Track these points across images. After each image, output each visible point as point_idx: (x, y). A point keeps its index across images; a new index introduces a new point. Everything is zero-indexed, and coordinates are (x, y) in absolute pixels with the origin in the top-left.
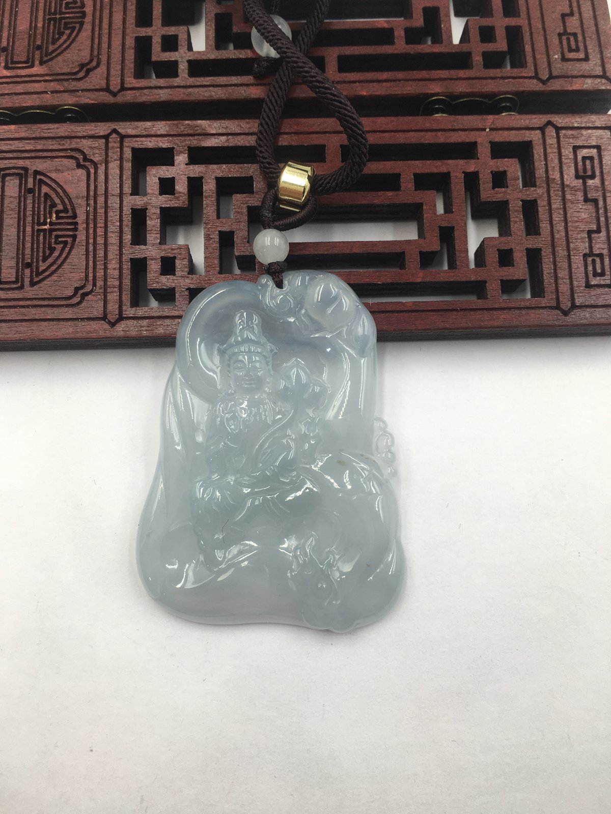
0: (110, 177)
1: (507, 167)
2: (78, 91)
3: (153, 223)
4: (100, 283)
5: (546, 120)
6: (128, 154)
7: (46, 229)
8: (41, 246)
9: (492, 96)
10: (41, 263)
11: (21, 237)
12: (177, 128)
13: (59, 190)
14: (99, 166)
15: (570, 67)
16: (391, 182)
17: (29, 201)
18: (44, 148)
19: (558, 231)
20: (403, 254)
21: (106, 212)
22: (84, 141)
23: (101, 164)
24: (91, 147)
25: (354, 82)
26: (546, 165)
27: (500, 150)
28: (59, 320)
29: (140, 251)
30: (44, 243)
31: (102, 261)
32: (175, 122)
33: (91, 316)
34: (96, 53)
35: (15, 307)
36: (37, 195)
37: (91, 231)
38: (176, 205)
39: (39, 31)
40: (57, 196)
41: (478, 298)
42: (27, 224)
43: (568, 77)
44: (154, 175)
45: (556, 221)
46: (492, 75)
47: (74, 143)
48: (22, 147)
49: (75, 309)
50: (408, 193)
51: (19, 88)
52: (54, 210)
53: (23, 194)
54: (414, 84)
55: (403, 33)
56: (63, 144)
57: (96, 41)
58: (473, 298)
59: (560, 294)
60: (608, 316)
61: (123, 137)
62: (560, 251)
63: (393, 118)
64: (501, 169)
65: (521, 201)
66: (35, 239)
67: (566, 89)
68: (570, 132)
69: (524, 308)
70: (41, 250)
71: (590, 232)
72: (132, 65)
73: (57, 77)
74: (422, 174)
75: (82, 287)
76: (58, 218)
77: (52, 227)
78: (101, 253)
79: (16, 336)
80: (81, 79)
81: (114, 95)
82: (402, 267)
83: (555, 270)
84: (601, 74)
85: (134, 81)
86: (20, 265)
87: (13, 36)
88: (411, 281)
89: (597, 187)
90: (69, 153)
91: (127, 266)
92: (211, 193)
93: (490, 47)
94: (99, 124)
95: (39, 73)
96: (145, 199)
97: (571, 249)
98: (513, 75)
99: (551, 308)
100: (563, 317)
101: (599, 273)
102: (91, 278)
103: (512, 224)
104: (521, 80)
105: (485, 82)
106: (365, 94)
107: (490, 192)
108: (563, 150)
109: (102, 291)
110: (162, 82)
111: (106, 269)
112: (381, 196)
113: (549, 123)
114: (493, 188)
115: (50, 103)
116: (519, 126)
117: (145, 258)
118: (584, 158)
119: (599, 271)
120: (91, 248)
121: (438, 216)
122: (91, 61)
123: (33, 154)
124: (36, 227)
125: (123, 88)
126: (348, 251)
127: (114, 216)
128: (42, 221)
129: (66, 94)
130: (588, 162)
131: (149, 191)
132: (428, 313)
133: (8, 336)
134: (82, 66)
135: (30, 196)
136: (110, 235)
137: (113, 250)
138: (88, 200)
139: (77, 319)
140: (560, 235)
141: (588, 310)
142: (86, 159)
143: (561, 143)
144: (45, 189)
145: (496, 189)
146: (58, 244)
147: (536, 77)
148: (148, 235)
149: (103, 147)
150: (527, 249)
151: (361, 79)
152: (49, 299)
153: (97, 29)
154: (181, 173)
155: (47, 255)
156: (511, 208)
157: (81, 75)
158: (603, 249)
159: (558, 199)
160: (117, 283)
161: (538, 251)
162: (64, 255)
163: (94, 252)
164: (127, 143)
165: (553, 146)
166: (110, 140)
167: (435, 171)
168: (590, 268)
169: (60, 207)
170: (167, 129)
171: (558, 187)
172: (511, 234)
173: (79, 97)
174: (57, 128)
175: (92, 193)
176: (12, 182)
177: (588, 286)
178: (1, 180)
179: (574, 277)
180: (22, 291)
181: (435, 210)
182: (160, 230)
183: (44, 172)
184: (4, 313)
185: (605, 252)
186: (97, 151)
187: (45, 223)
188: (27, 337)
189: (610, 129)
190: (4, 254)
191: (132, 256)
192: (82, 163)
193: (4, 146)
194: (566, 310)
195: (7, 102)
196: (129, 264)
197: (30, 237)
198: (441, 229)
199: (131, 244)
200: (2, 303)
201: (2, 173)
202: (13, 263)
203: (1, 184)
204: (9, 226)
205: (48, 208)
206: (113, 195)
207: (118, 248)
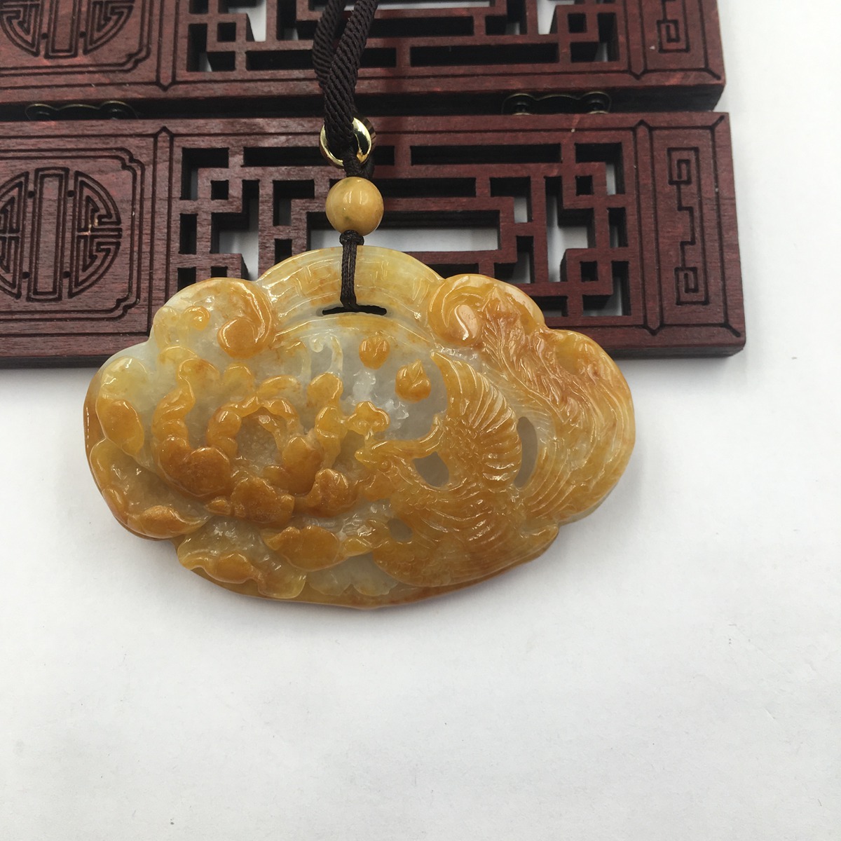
0: (158, 179)
1: (593, 171)
2: (125, 84)
3: (204, 230)
4: (144, 295)
5: (639, 119)
6: (178, 154)
7: (87, 236)
8: (82, 253)
9: (580, 92)
10: (80, 272)
11: (60, 244)
12: (233, 126)
13: (102, 193)
14: (146, 167)
15: (668, 60)
16: (465, 187)
17: (70, 205)
18: (88, 146)
19: (648, 243)
21: (153, 218)
22: (131, 140)
23: (148, 165)
24: (137, 147)
25: (428, 77)
26: (637, 169)
27: (586, 153)
28: (98, 334)
29: (189, 261)
30: (85, 251)
31: (147, 270)
32: (231, 120)
33: (133, 330)
34: (145, 41)
35: (51, 320)
36: (78, 198)
37: (136, 238)
38: (230, 211)
39: (83, 16)
40: (100, 200)
42: (67, 230)
43: (664, 71)
44: (206, 178)
45: (646, 231)
46: (580, 69)
47: (119, 142)
48: (63, 146)
49: (116, 323)
50: (483, 199)
51: (61, 80)
52: (97, 214)
53: (63, 197)
54: (494, 79)
55: (483, 22)
56: (108, 143)
57: (146, 28)
59: (648, 312)
60: (700, 336)
61: (173, 136)
62: (650, 265)
63: (467, 118)
64: (587, 174)
65: (608, 209)
66: (75, 246)
67: (662, 84)
68: (666, 133)
70: (81, 258)
71: (683, 244)
72: (185, 57)
73: (102, 68)
74: (500, 179)
75: (125, 299)
76: (100, 223)
77: (94, 233)
78: (146, 262)
79: (51, 351)
80: (128, 71)
81: (165, 89)
83: (643, 285)
84: (703, 66)
85: (188, 74)
86: (58, 274)
87: (54, 21)
89: (694, 194)
90: (114, 153)
91: (174, 277)
92: (267, 199)
93: (580, 37)
94: (147, 121)
95: (82, 63)
96: (195, 203)
97: (662, 263)
98: (608, 69)
99: (637, 326)
100: (651, 337)
101: (692, 289)
102: (134, 289)
103: (597, 234)
104: (612, 75)
105: (571, 77)
106: (439, 90)
107: (573, 199)
108: (656, 153)
109: (146, 303)
110: (218, 75)
111: (151, 279)
112: (454, 202)
113: (642, 123)
114: (578, 194)
115: (93, 97)
116: (608, 126)
117: (194, 268)
118: (680, 162)
119: (692, 286)
120: (136, 256)
121: (516, 224)
122: (140, 51)
123: (74, 154)
124: (77, 234)
125: (175, 82)
127: (161, 221)
128: (83, 227)
129: (111, 88)
130: (684, 166)
131: (200, 195)
133: (43, 351)
134: (130, 56)
135: (70, 200)
136: (156, 242)
137: (160, 260)
138: (133, 204)
139: (118, 334)
140: (650, 247)
141: (678, 329)
142: (132, 159)
143: (655, 145)
144: (86, 192)
145: (581, 196)
146: (100, 251)
147: (629, 71)
148: (198, 243)
149: (151, 146)
150: (613, 262)
151: (437, 73)
152: (88, 312)
153: (147, 15)
154: (236, 176)
155: (88, 263)
156: (596, 217)
157: (129, 66)
158: (697, 262)
159: (648, 207)
160: (163, 295)
161: (625, 264)
162: (106, 264)
163: (138, 261)
164: (179, 142)
165: (645, 148)
166: (159, 139)
167: (514, 175)
168: (683, 283)
169: (103, 212)
170: (222, 127)
171: (650, 194)
172: (597, 246)
173: (126, 90)
174: (102, 125)
175: (138, 197)
176: (51, 184)
177: (679, 303)
178: (39, 181)
179: (664, 294)
180: (60, 302)
181: (513, 218)
182: (212, 238)
183: (86, 173)
184: (40, 327)
185: (699, 266)
186: (145, 151)
187: (86, 229)
188: (63, 353)
189: (712, 129)
190: (40, 262)
191: (179, 266)
192: (128, 164)
193: (43, 144)
194: (654, 329)
195: (47, 95)
196: (177, 274)
197: (70, 244)
198: (518, 238)
199: (179, 253)
200: (37, 316)
201: (40, 173)
202: (50, 272)
203: (39, 185)
204: (47, 231)
205: (90, 212)
206: (161, 199)
207: (165, 257)
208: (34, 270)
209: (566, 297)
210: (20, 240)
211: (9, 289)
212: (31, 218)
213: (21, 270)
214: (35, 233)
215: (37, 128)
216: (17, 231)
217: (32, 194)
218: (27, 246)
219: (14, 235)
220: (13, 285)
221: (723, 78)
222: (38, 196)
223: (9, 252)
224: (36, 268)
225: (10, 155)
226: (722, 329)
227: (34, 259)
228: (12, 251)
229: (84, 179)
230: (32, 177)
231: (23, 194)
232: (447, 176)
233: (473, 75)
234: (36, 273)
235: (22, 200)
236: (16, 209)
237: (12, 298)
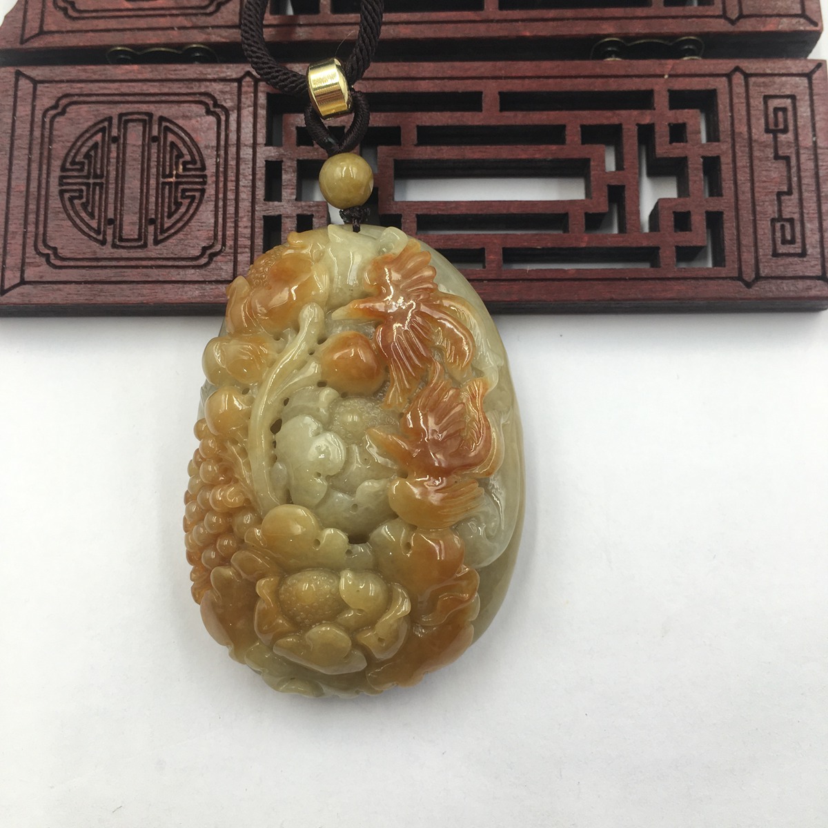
0: (243, 125)
1: (687, 118)
2: (207, 27)
3: (289, 177)
4: (230, 243)
5: (734, 66)
6: (263, 99)
7: (171, 182)
8: (167, 200)
9: (672, 37)
10: (166, 219)
11: (145, 190)
13: (187, 139)
14: (231, 112)
15: (764, 5)
16: (555, 134)
17: (154, 150)
18: (171, 91)
19: (743, 192)
20: (566, 215)
21: (238, 165)
22: (215, 85)
23: (233, 111)
24: (222, 92)
25: (517, 21)
26: (732, 117)
27: (679, 100)
28: (185, 282)
29: (274, 208)
30: (170, 197)
31: (232, 218)
33: (219, 278)
35: (137, 267)
36: (162, 144)
37: (221, 185)
38: (314, 158)
40: (184, 145)
41: (652, 266)
42: (151, 176)
43: (760, 16)
44: (291, 124)
45: (741, 180)
46: (673, 14)
47: (203, 87)
48: (148, 90)
49: (203, 271)
50: (573, 147)
51: (142, 23)
52: (181, 160)
53: (147, 142)
54: (584, 23)
56: (192, 88)
58: (645, 266)
59: (743, 263)
60: (796, 289)
61: (257, 81)
62: (746, 215)
63: (559, 63)
64: (680, 121)
65: (703, 157)
66: (160, 193)
67: (758, 30)
68: (762, 80)
69: (702, 278)
70: (166, 205)
71: (779, 194)
73: (184, 11)
74: (590, 127)
75: (211, 247)
76: (185, 169)
77: (179, 180)
78: (231, 210)
79: (137, 299)
80: (211, 14)
82: (566, 230)
83: (738, 236)
84: (800, 12)
85: (271, 17)
86: (144, 221)
88: (574, 245)
89: (791, 143)
90: (197, 98)
91: (259, 224)
94: (231, 65)
95: (163, 6)
96: (280, 150)
97: (757, 213)
98: (698, 13)
99: (732, 278)
100: (746, 289)
101: (788, 241)
102: (220, 237)
103: (690, 183)
104: (707, 20)
105: (664, 21)
106: (528, 34)
107: (666, 147)
108: (751, 101)
109: (232, 251)
110: (301, 19)
111: (236, 227)
112: (543, 150)
113: (737, 69)
114: (671, 142)
115: (176, 40)
116: (702, 72)
117: (280, 217)
118: (776, 110)
119: (789, 237)
120: (221, 203)
121: (606, 173)
123: (157, 98)
124: (162, 180)
126: (505, 212)
127: (246, 169)
128: (167, 173)
129: (195, 31)
130: (780, 114)
131: (285, 141)
132: (592, 282)
133: (128, 299)
135: (154, 145)
136: (241, 189)
137: (245, 205)
138: (218, 150)
139: (204, 282)
140: (745, 197)
141: (774, 281)
142: (216, 105)
143: (750, 92)
144: (171, 137)
145: (674, 144)
146: (185, 198)
147: (724, 16)
148: (283, 190)
149: (235, 90)
150: (707, 212)
151: (525, 17)
152: (174, 259)
155: (173, 210)
156: (690, 166)
157: (211, 9)
158: (794, 213)
159: (744, 156)
160: (248, 243)
161: (720, 214)
162: (191, 211)
163: (224, 208)
164: (263, 87)
165: (740, 95)
166: (243, 83)
167: (605, 122)
168: (778, 234)
169: (188, 158)
171: (745, 143)
172: (689, 195)
173: (209, 34)
174: (185, 70)
175: (222, 143)
176: (135, 129)
177: (775, 254)
178: (122, 126)
179: (759, 244)
180: (145, 249)
181: (605, 166)
182: (297, 185)
183: (170, 118)
184: (126, 274)
185: (796, 216)
186: (229, 97)
187: (171, 176)
188: (150, 301)
189: (809, 76)
190: (125, 208)
191: (265, 214)
192: (212, 109)
193: (125, 88)
194: (749, 281)
195: (129, 39)
196: (262, 222)
197: (155, 191)
198: (610, 188)
199: (265, 200)
200: (123, 263)
201: (124, 118)
202: (136, 218)
203: (122, 130)
204: (131, 177)
205: (174, 158)
206: (246, 145)
207: (250, 204)
208: (118, 216)
209: (658, 248)
210: (104, 186)
211: (95, 236)
212: (115, 164)
213: (106, 216)
214: (120, 178)
215: (120, 72)
216: (101, 176)
217: (115, 140)
218: (112, 191)
219: (98, 181)
220: (98, 232)
221: (820, 24)
222: (122, 141)
223: (93, 198)
224: (121, 215)
225: (94, 99)
226: (819, 282)
227: (119, 205)
228: (97, 197)
229: (168, 124)
230: (115, 121)
231: (107, 139)
232: (536, 123)
233: (562, 19)
234: (121, 220)
235: (106, 146)
236: (100, 155)
237: (98, 245)
